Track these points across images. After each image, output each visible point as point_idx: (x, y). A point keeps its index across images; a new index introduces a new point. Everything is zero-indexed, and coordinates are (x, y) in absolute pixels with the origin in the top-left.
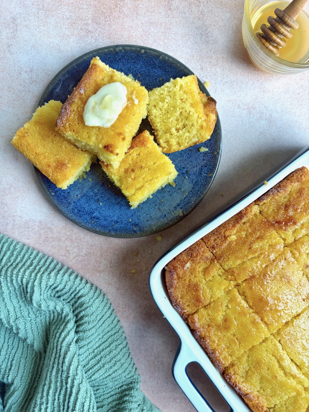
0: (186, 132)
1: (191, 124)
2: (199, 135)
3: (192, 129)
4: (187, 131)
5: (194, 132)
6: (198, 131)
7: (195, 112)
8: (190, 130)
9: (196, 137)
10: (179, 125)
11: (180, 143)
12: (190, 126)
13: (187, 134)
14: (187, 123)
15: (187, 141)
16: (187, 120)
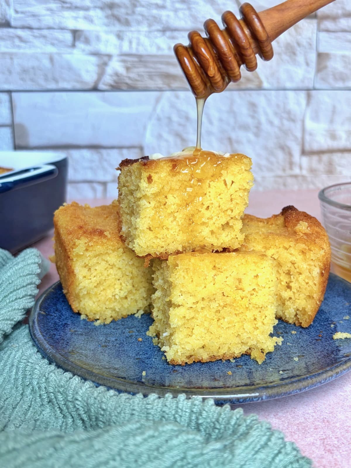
0: (297, 278)
1: (290, 265)
2: (312, 263)
3: (298, 268)
4: (297, 276)
5: (304, 266)
6: (305, 260)
7: (277, 250)
8: (298, 270)
9: (313, 267)
10: (282, 281)
11: (308, 294)
12: (293, 267)
13: (301, 278)
14: (287, 269)
15: (311, 283)
16: (282, 267)
